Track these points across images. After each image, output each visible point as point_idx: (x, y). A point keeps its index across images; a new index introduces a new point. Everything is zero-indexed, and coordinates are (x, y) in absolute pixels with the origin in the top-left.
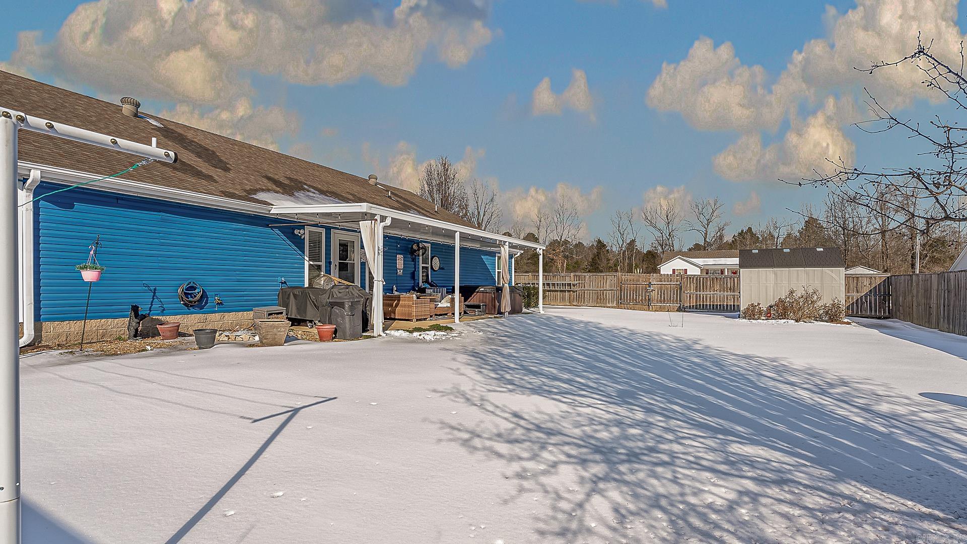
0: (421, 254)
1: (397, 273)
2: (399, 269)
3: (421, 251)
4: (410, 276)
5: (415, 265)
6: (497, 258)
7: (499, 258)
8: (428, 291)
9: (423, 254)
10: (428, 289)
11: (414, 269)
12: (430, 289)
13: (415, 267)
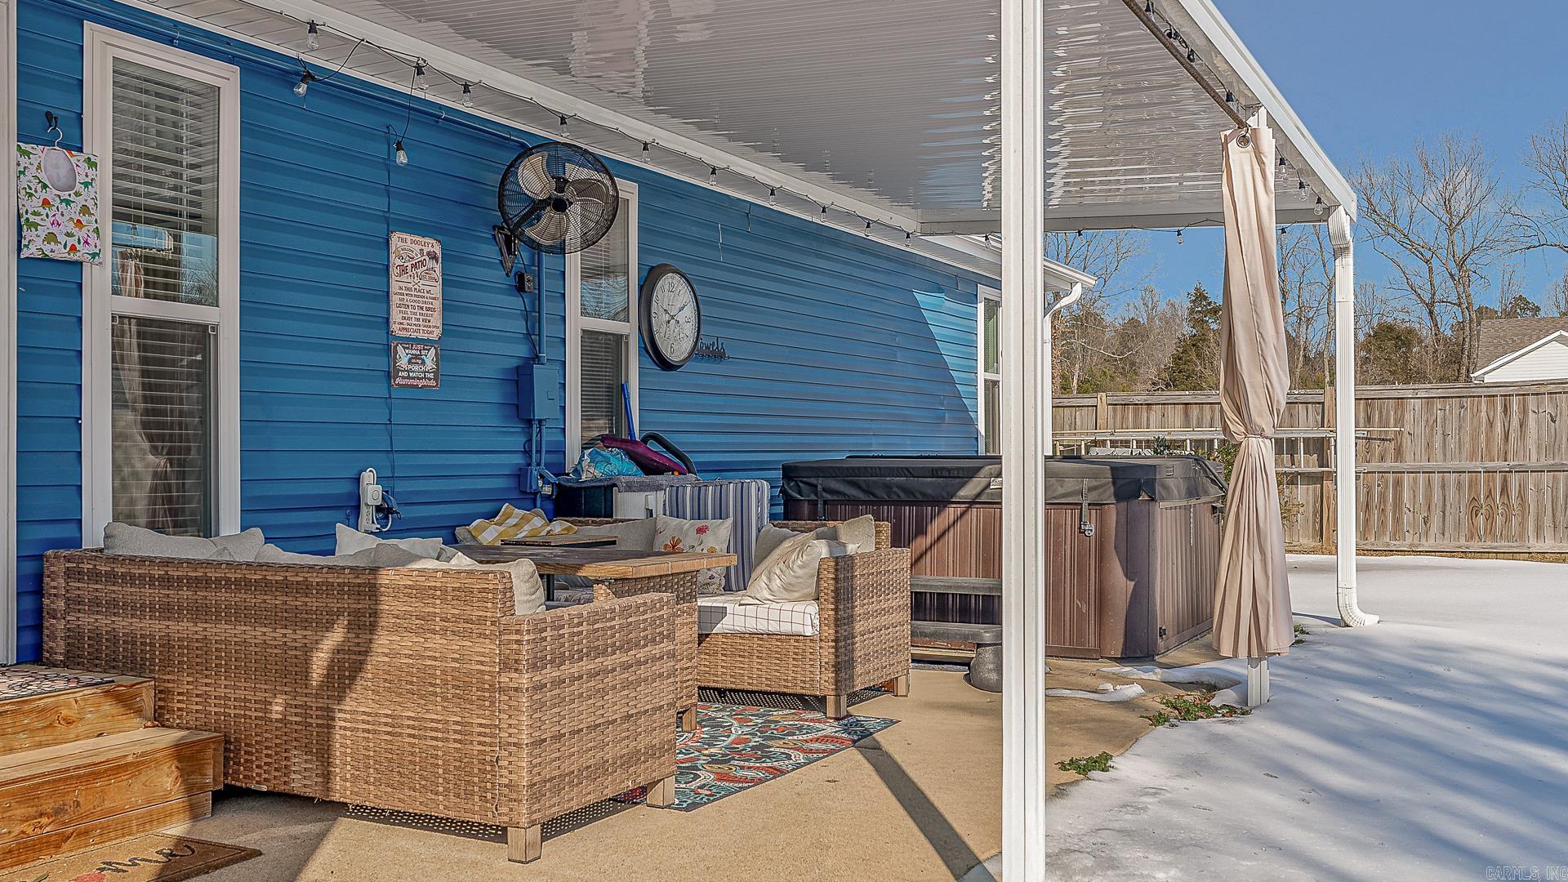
0: (573, 235)
1: (389, 375)
2: (409, 342)
3: (575, 210)
4: (495, 395)
5: (533, 319)
6: (981, 307)
7: (993, 308)
8: (631, 504)
9: (587, 243)
10: (630, 488)
11: (522, 350)
12: (642, 488)
13: (532, 336)
